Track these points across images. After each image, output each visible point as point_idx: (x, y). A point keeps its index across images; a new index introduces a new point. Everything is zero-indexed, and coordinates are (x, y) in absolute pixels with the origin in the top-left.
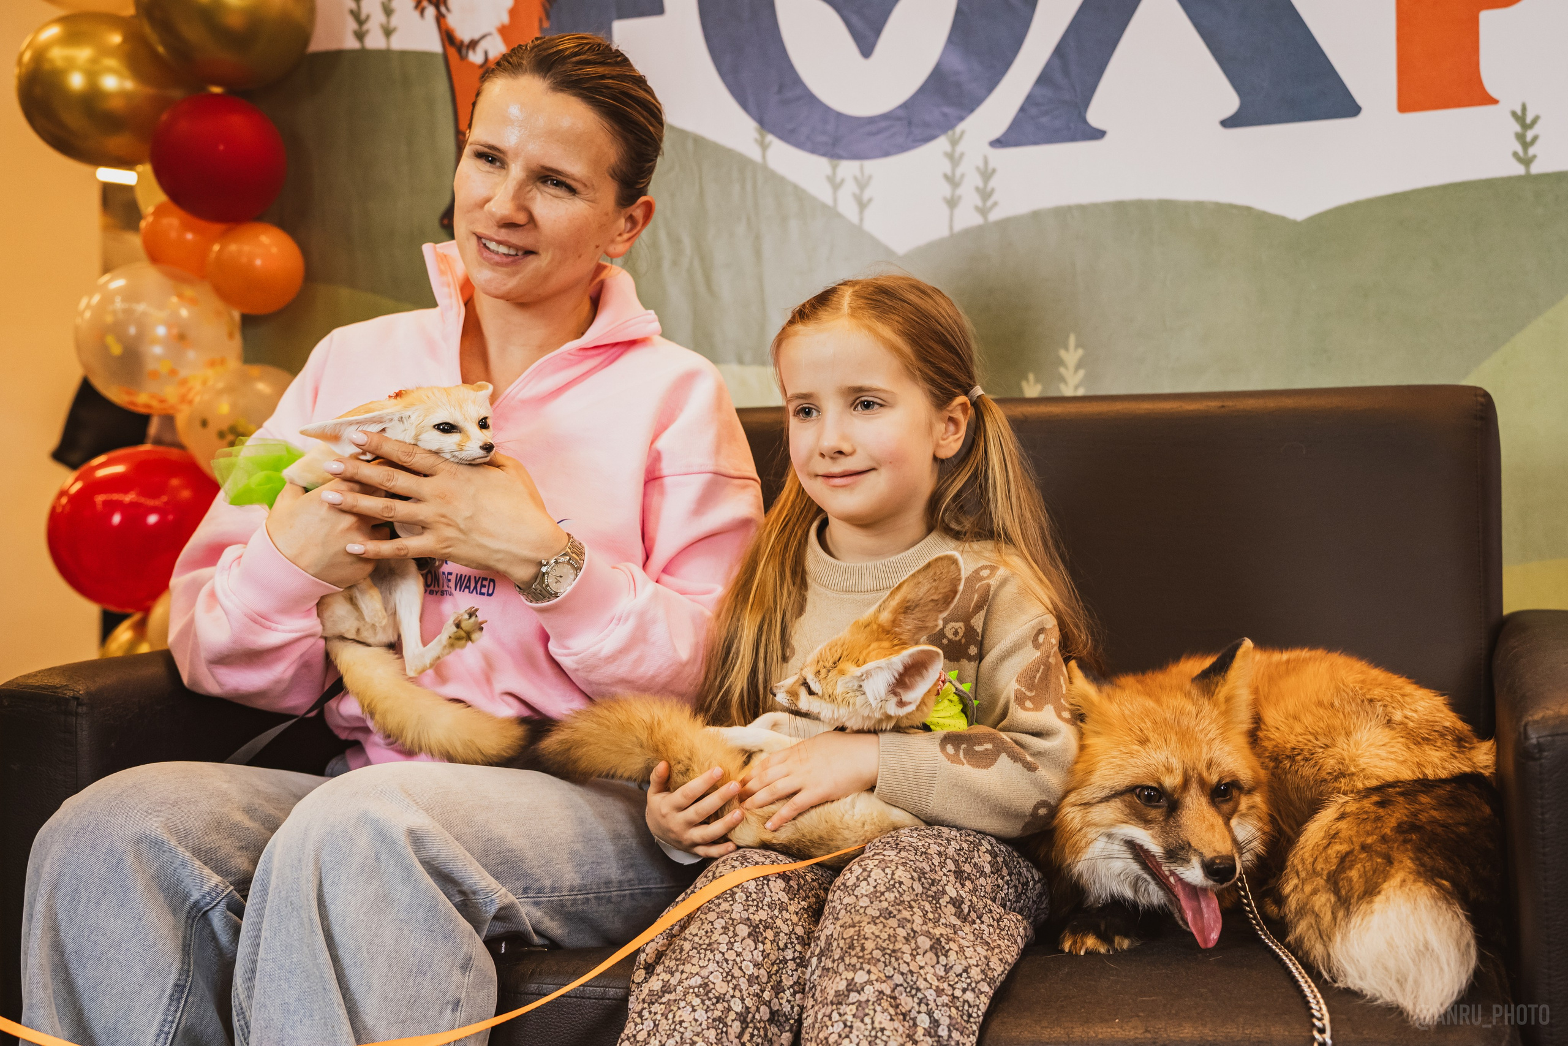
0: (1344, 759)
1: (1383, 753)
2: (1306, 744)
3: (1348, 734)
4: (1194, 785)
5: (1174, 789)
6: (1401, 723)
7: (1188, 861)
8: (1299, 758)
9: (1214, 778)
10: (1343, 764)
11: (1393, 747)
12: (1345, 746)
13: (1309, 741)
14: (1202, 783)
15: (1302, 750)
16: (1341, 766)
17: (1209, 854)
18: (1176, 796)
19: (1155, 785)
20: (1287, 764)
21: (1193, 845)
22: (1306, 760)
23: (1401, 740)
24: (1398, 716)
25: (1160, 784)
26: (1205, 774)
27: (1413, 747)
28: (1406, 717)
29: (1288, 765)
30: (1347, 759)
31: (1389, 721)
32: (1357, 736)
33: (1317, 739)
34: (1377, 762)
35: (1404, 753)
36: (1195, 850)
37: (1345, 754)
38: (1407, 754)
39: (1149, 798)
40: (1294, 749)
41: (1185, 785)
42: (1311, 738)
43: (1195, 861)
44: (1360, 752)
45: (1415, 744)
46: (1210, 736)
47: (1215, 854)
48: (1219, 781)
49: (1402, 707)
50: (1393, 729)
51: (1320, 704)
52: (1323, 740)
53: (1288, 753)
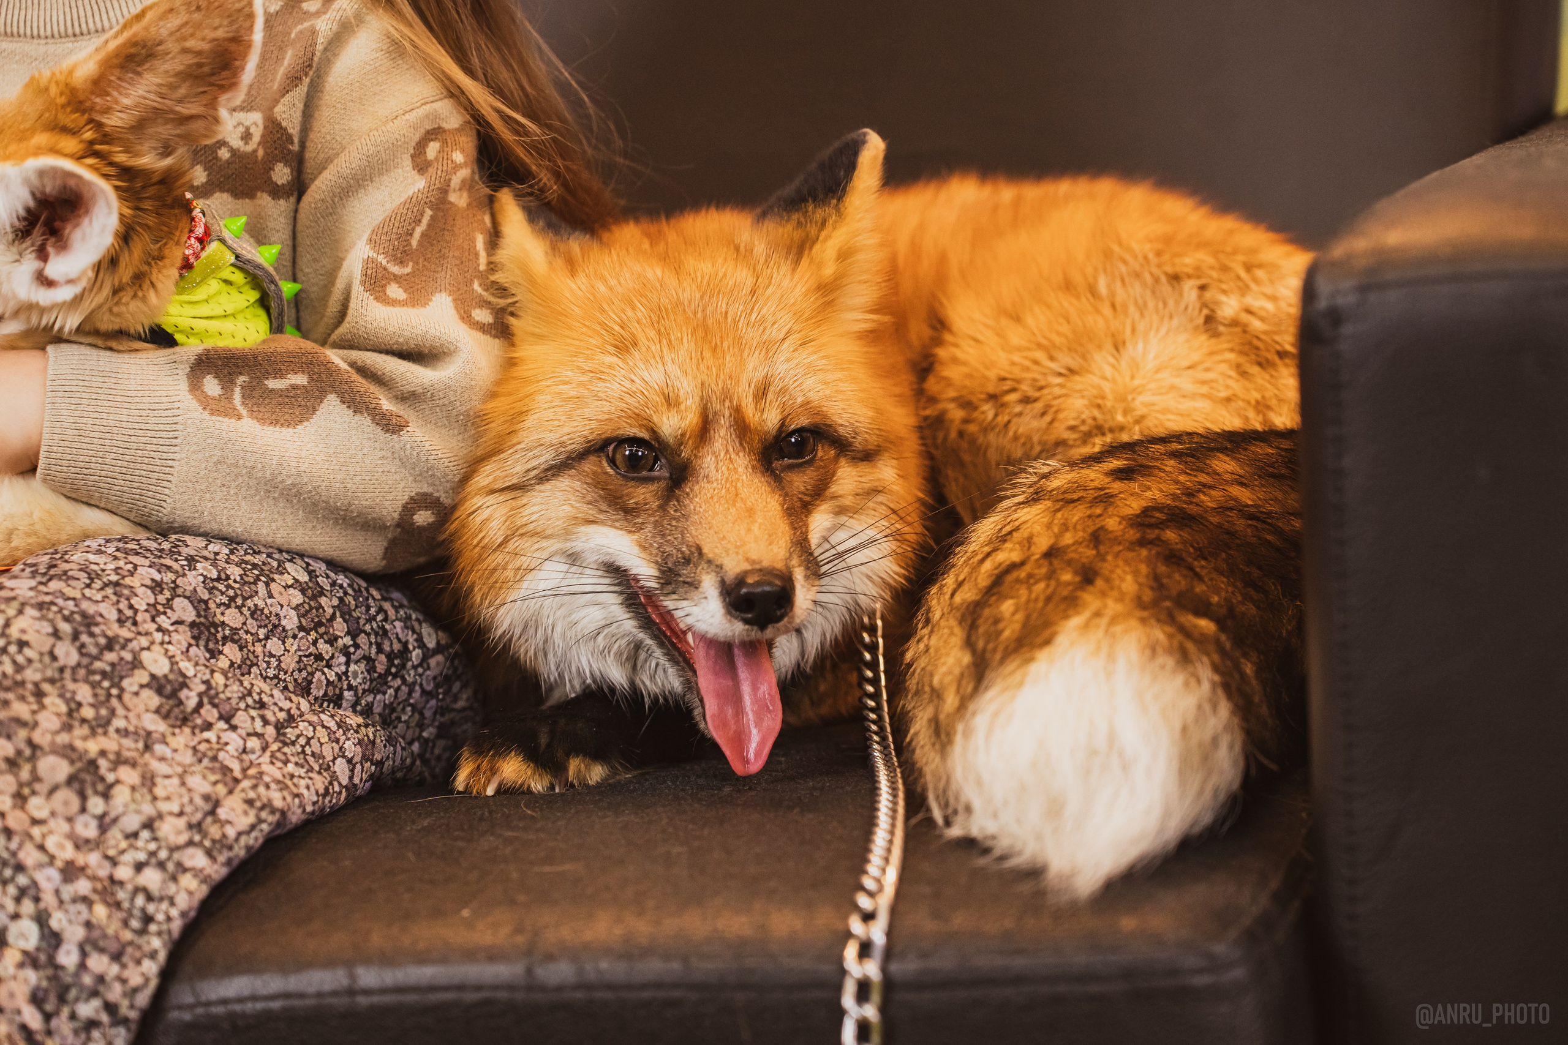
0: (1103, 398)
1: (1186, 384)
2: (1027, 369)
3: (1118, 346)
4: (723, 432)
5: (681, 441)
6: (1234, 323)
7: (694, 585)
8: (1012, 397)
9: (770, 419)
10: (1099, 406)
11: (1207, 370)
12: (1108, 371)
13: (1036, 362)
14: (742, 428)
15: (1018, 381)
16: (1096, 413)
17: (733, 566)
18: (685, 454)
19: (644, 434)
20: (988, 410)
21: (705, 550)
22: (1026, 400)
23: (1231, 356)
24: (1229, 307)
25: (653, 432)
26: (750, 412)
27: (1255, 370)
28: (1249, 311)
29: (990, 415)
30: (1110, 396)
31: (1209, 320)
32: (1135, 349)
33: (1052, 358)
34: (1169, 401)
35: (1230, 382)
36: (709, 562)
37: (1107, 387)
38: (1236, 386)
39: (634, 462)
40: (1004, 379)
41: (704, 430)
42: (1040, 355)
43: (709, 585)
44: (1136, 382)
45: (1260, 364)
46: (775, 333)
47: (747, 566)
48: (783, 423)
49: (1244, 290)
50: (1216, 335)
51: (1068, 286)
52: (1067, 359)
53: (991, 388)
